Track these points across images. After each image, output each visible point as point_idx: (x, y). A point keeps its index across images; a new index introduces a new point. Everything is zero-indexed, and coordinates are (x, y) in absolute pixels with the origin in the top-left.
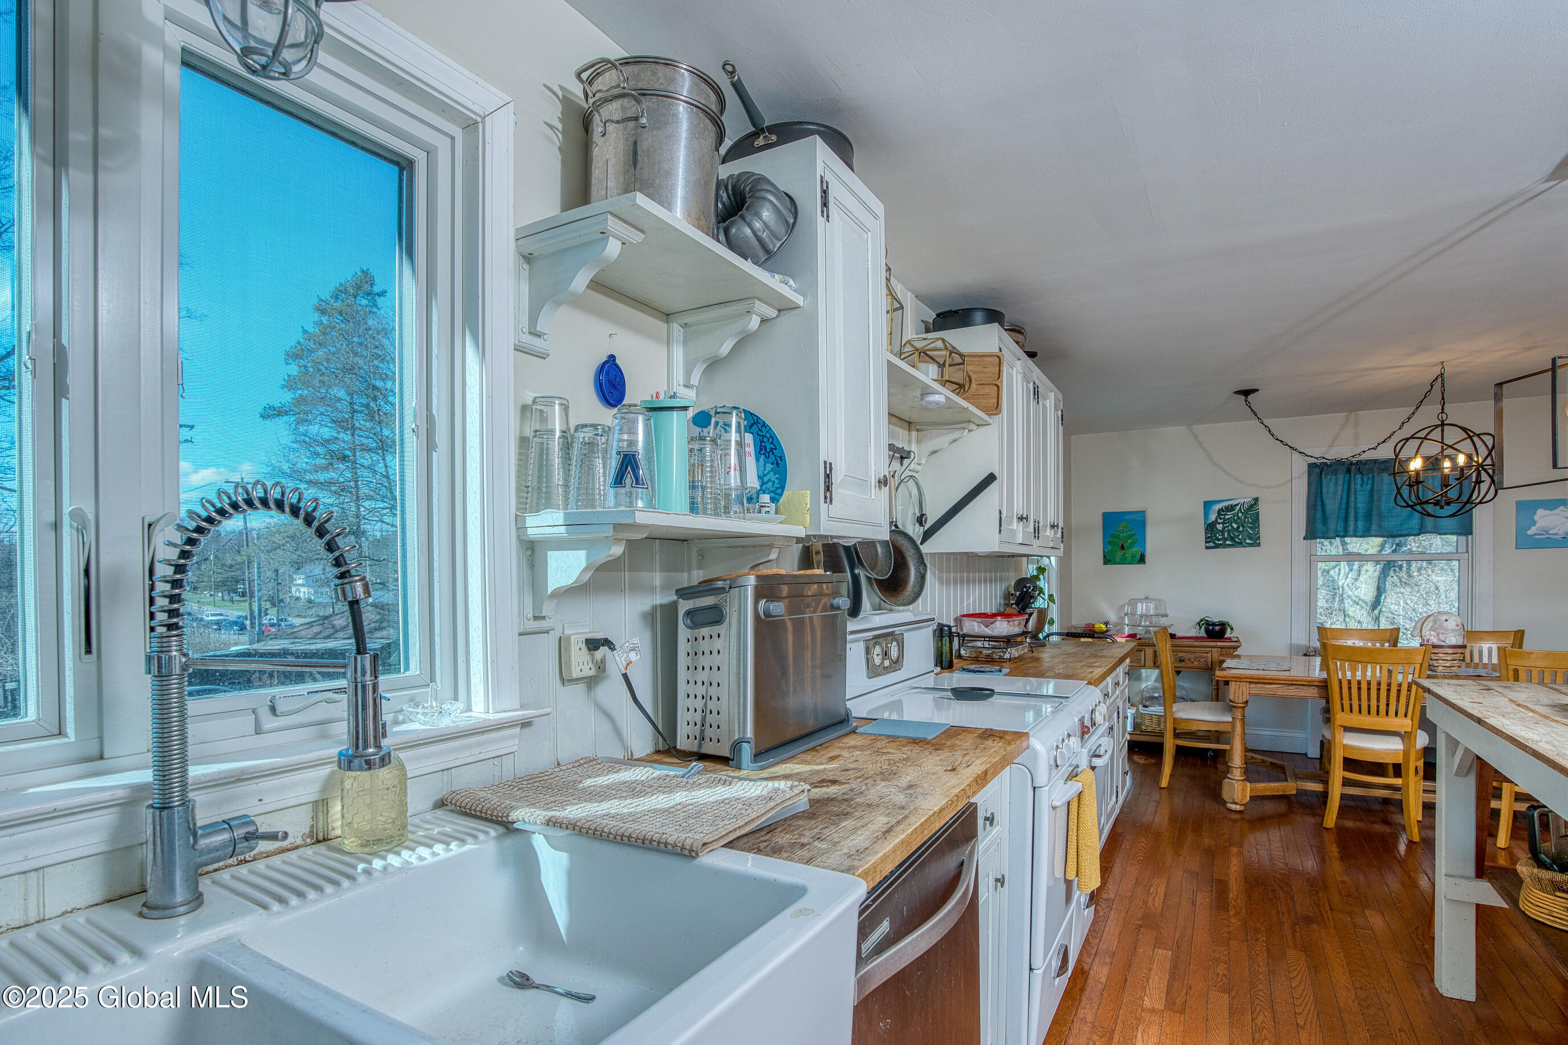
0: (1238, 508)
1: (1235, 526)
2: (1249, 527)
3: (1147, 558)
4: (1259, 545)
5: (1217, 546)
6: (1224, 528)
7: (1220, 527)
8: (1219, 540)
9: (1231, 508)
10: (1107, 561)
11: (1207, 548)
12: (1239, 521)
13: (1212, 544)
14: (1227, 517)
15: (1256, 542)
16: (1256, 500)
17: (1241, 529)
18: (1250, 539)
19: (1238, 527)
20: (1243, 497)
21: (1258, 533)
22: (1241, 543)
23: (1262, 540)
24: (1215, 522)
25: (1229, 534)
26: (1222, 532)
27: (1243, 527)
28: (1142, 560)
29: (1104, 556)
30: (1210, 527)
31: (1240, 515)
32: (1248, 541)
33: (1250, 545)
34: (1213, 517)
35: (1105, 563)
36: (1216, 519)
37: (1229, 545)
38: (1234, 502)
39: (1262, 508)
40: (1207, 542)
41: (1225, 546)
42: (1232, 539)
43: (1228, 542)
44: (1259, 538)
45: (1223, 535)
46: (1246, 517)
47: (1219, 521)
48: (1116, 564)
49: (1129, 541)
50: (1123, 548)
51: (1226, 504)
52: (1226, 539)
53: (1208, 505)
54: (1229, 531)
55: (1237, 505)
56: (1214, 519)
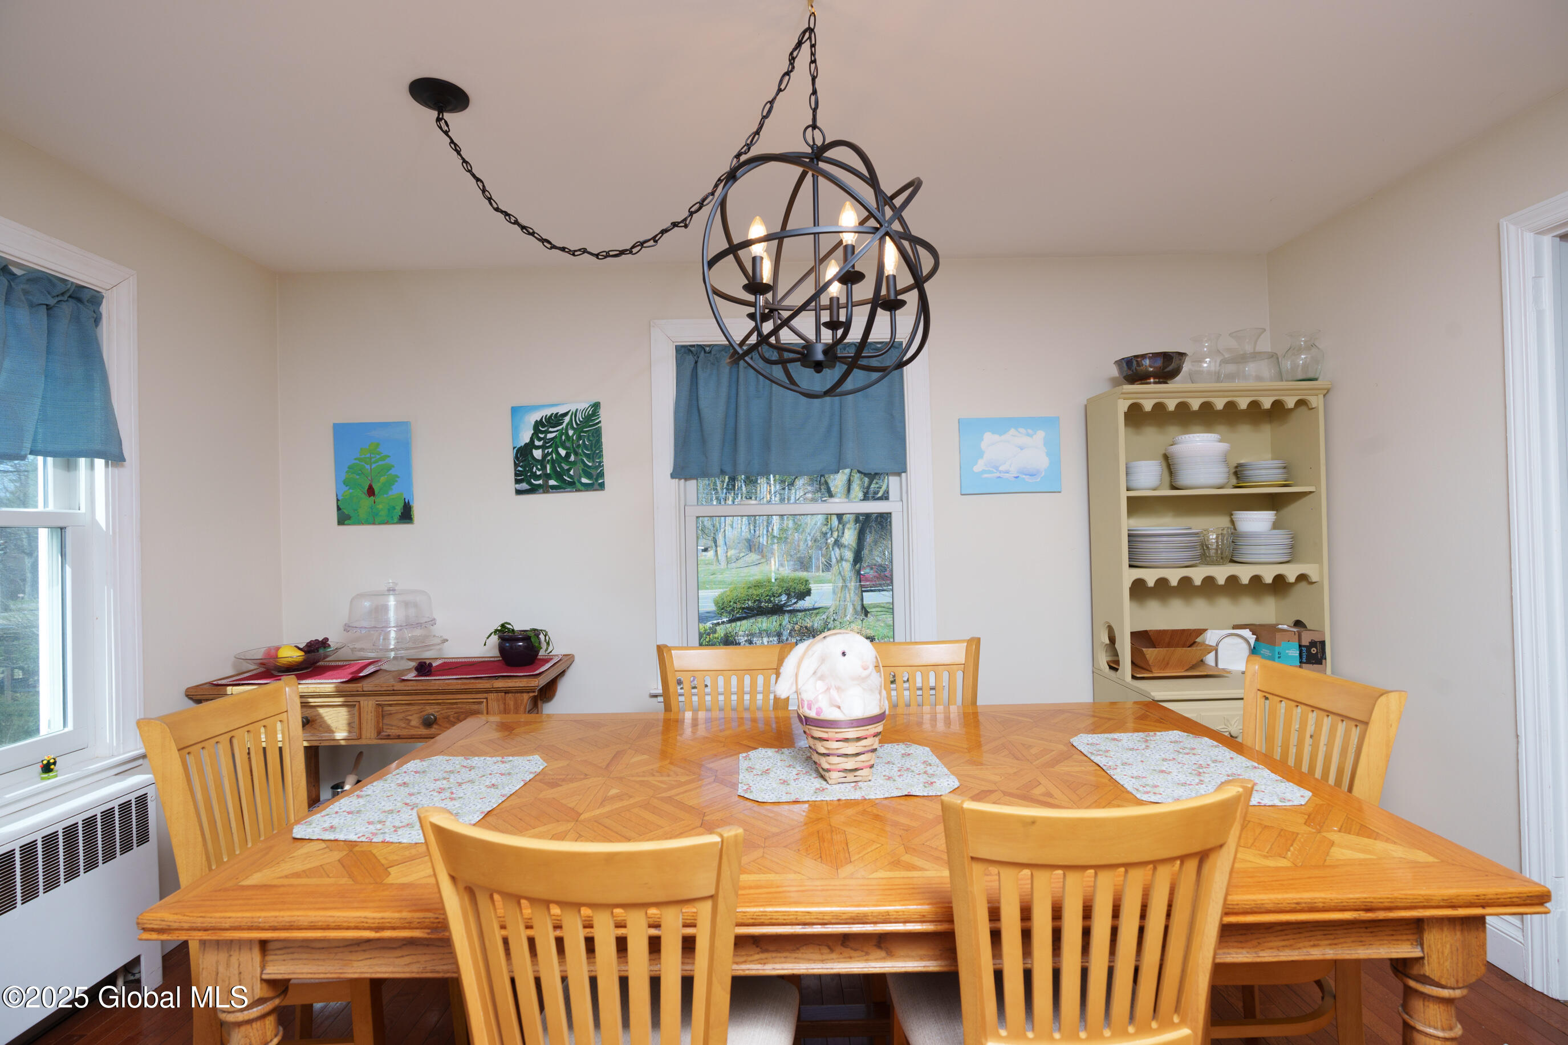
0: (567, 419)
1: (563, 452)
2: (588, 456)
3: (417, 512)
4: (602, 486)
5: (533, 490)
6: (544, 456)
7: (538, 454)
8: (538, 478)
9: (555, 420)
10: (343, 519)
11: (519, 492)
12: (568, 444)
13: (524, 486)
14: (550, 436)
15: (597, 483)
16: (596, 406)
17: (572, 458)
18: (589, 476)
19: (568, 455)
20: (577, 404)
21: (600, 465)
22: (572, 484)
23: (608, 479)
24: (530, 446)
25: (553, 468)
26: (542, 462)
27: (576, 454)
28: (406, 515)
29: (339, 509)
30: (523, 454)
31: (571, 433)
32: (584, 480)
33: (588, 487)
34: (525, 437)
35: (341, 522)
36: (532, 440)
37: (553, 487)
38: (561, 410)
39: (607, 421)
40: (517, 482)
41: (546, 489)
42: (559, 476)
43: (552, 482)
44: (601, 475)
45: (544, 468)
46: (580, 438)
47: (537, 443)
48: (360, 523)
49: (383, 479)
50: (371, 492)
51: (548, 412)
52: (548, 477)
53: (516, 412)
54: (553, 461)
55: (566, 414)
56: (527, 440)
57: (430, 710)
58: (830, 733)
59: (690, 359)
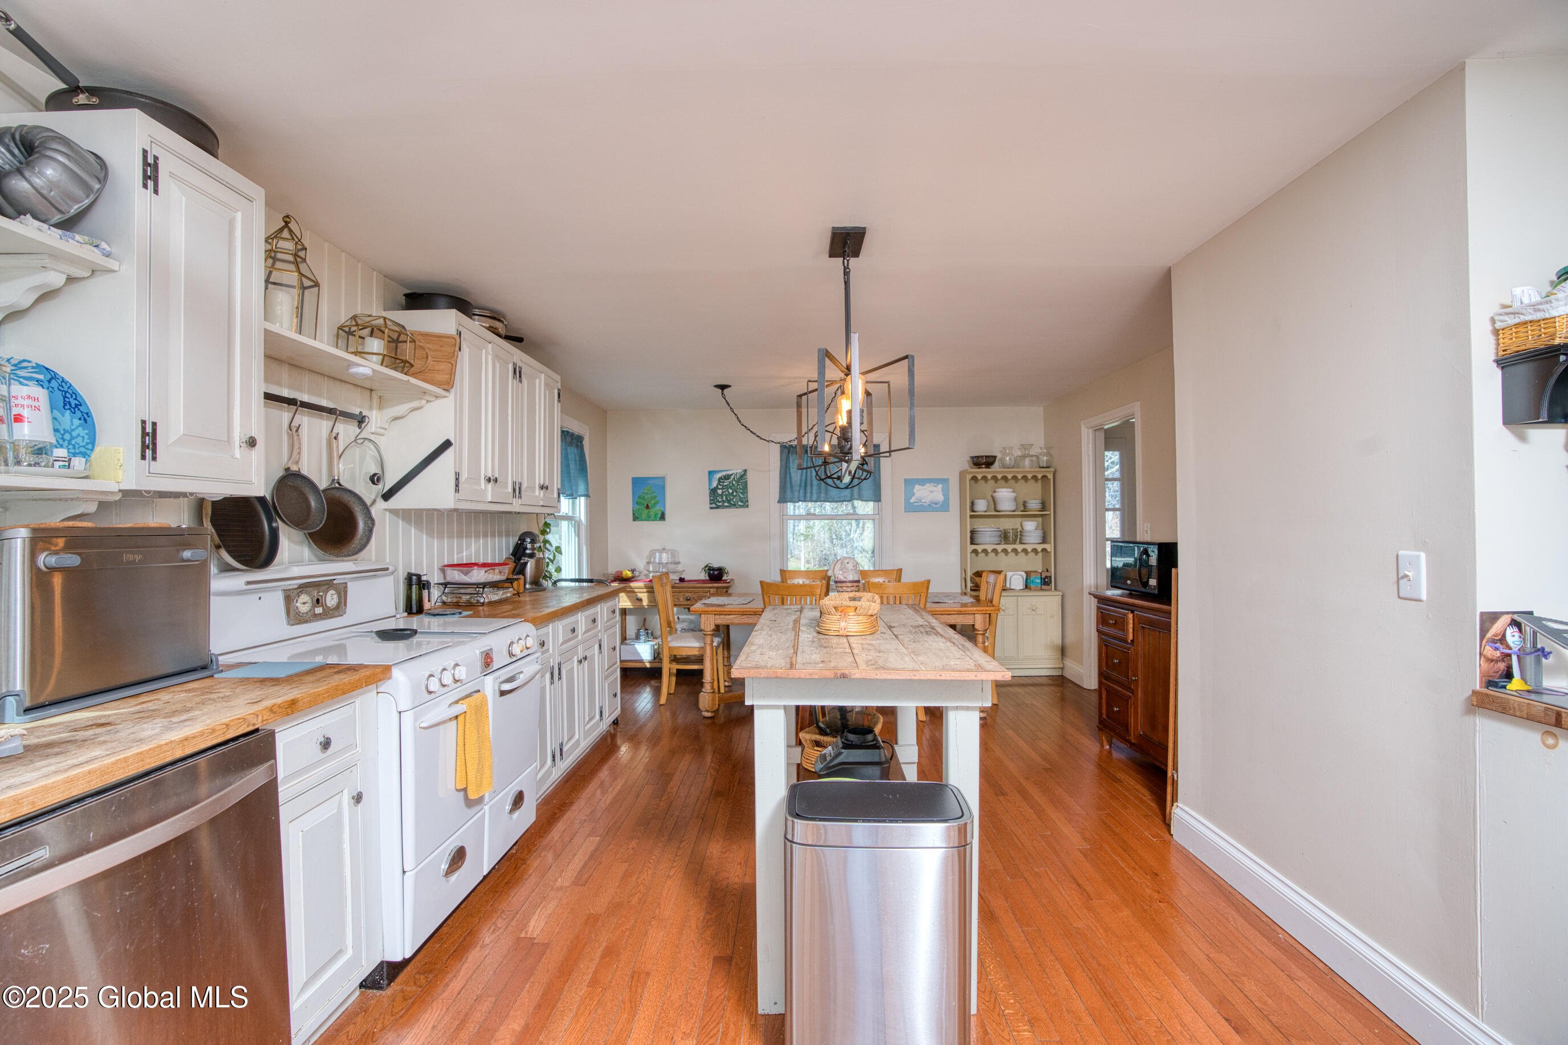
0: (733, 477)
1: (731, 491)
2: (741, 493)
3: (667, 516)
4: (747, 506)
5: (718, 507)
6: (723, 493)
7: (720, 492)
8: (720, 502)
9: (727, 477)
10: (635, 518)
11: (711, 508)
12: (733, 488)
13: (714, 505)
14: (725, 484)
15: (745, 504)
16: (745, 471)
17: (735, 494)
18: (742, 502)
19: (733, 492)
20: (736, 470)
21: (747, 497)
22: (734, 505)
23: (750, 503)
24: (716, 488)
25: (726, 498)
26: (722, 495)
27: (736, 492)
28: (663, 517)
29: (634, 514)
30: (713, 492)
31: (734, 482)
32: (740, 503)
33: (741, 506)
34: (715, 484)
35: (634, 520)
36: (717, 486)
37: (726, 507)
38: (730, 473)
39: (750, 477)
40: (711, 504)
41: (723, 507)
42: (729, 502)
43: (726, 504)
44: (747, 501)
45: (722, 498)
46: (738, 485)
47: (719, 487)
48: (642, 520)
49: (653, 502)
50: (647, 507)
51: (724, 473)
52: (724, 502)
53: (711, 473)
54: (726, 495)
55: (732, 475)
56: (715, 486)
57: (687, 595)
58: (844, 585)
59: (786, 451)
